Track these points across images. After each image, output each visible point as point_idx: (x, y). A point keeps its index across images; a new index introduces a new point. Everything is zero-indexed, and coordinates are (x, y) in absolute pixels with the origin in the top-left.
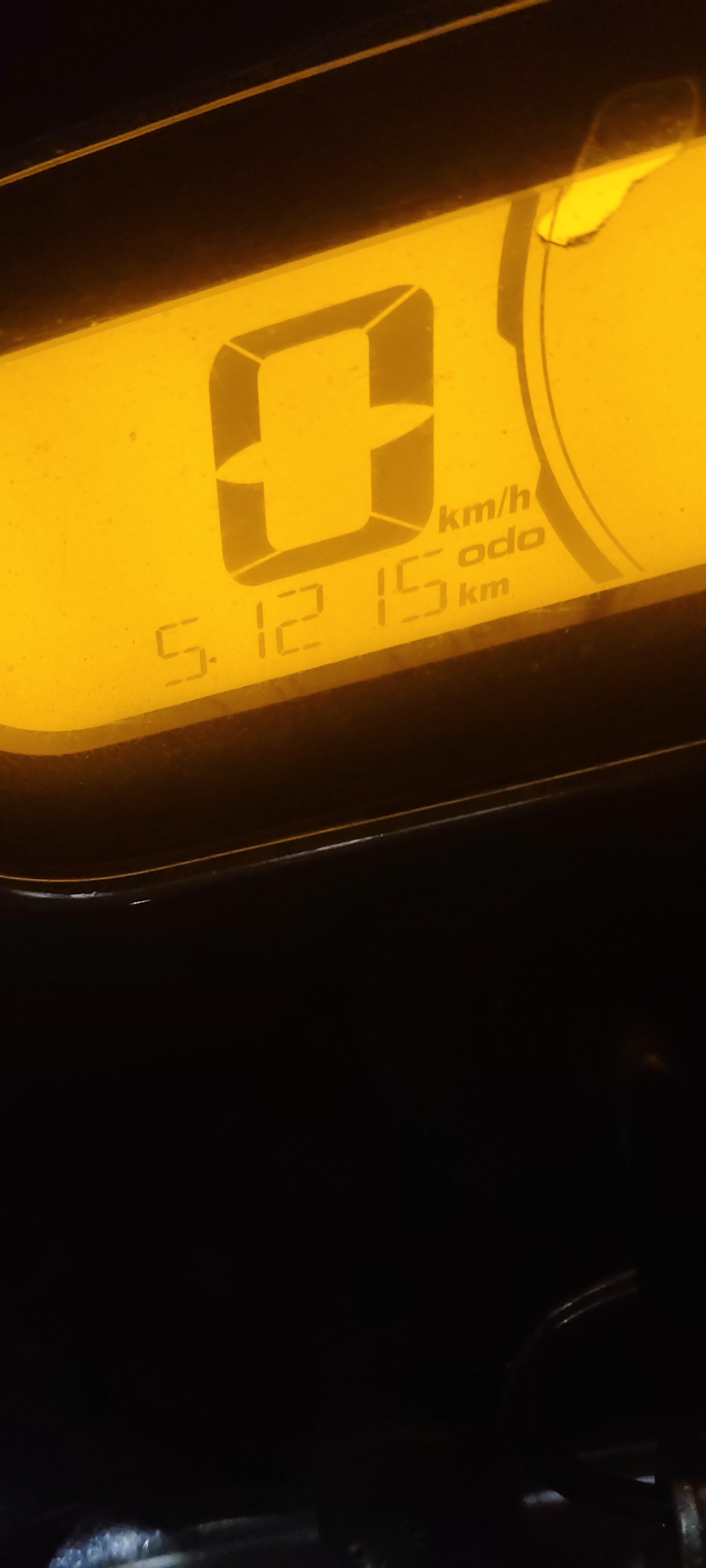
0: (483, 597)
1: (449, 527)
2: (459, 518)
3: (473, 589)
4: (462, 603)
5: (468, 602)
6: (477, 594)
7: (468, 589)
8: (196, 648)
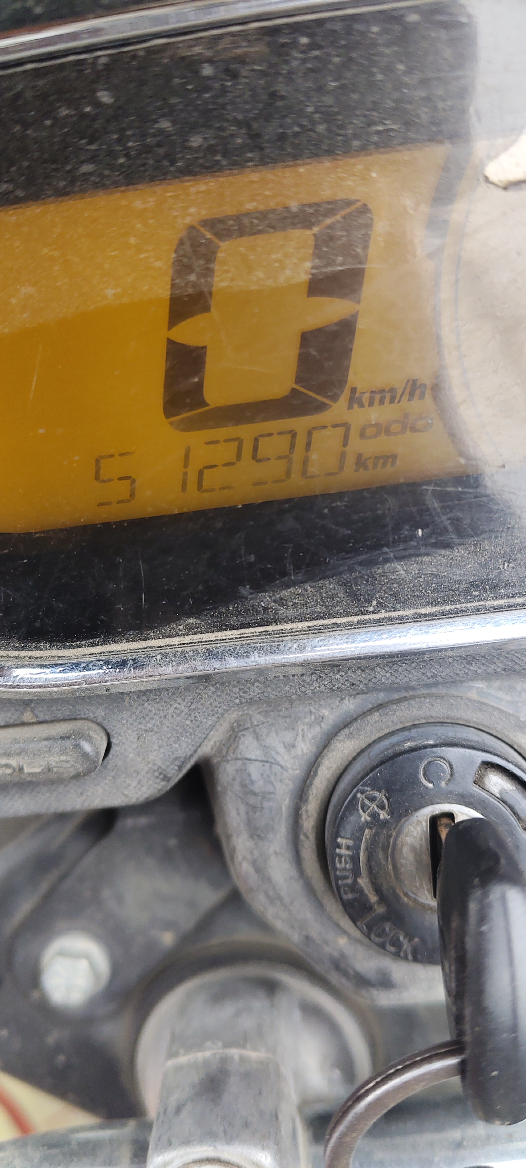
0: (375, 466)
1: (356, 406)
2: (365, 398)
3: (367, 459)
4: (356, 468)
5: (361, 468)
6: (370, 463)
7: (363, 458)
8: (128, 478)
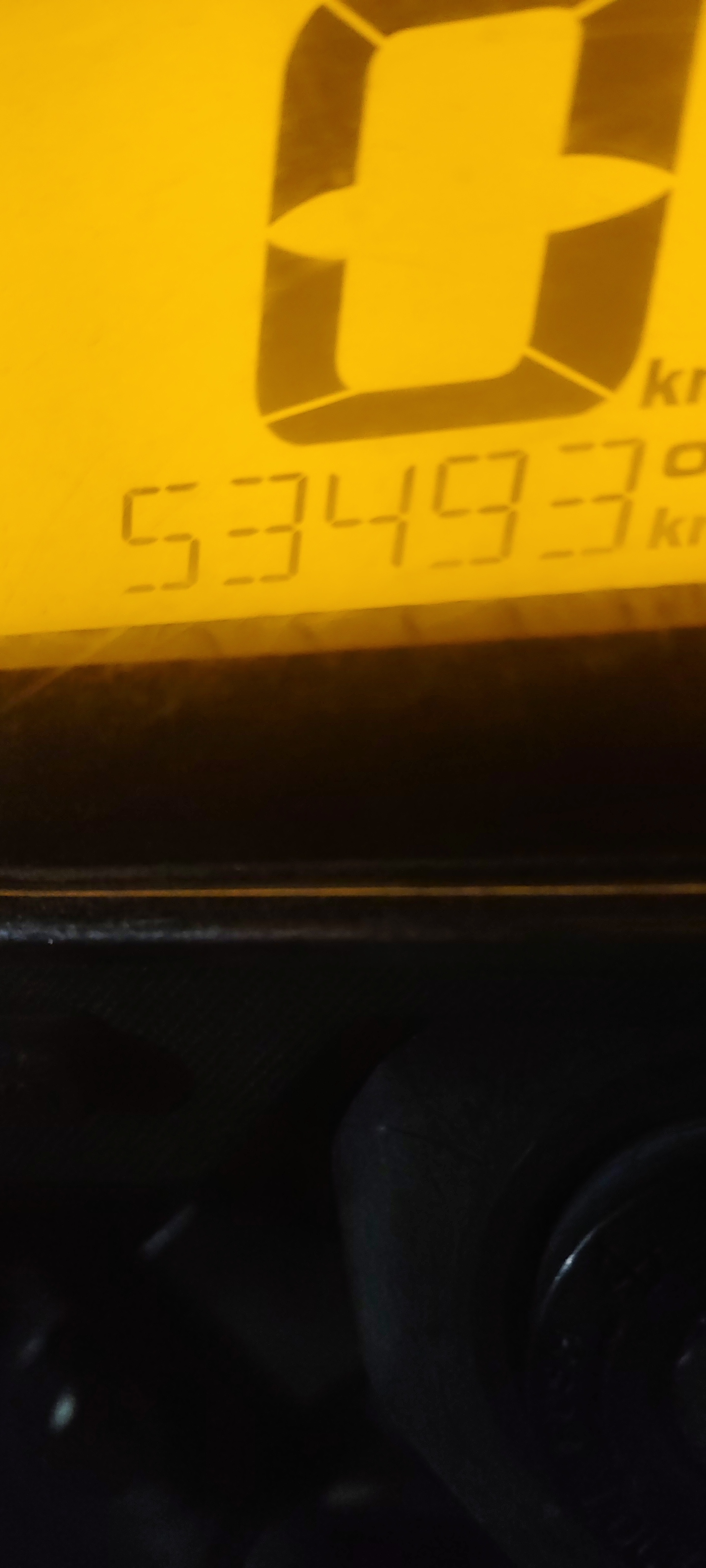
0: (694, 539)
1: (659, 400)
2: (681, 387)
3: (677, 522)
4: (653, 543)
5: (664, 543)
6: (684, 532)
7: (670, 518)
8: (185, 537)
